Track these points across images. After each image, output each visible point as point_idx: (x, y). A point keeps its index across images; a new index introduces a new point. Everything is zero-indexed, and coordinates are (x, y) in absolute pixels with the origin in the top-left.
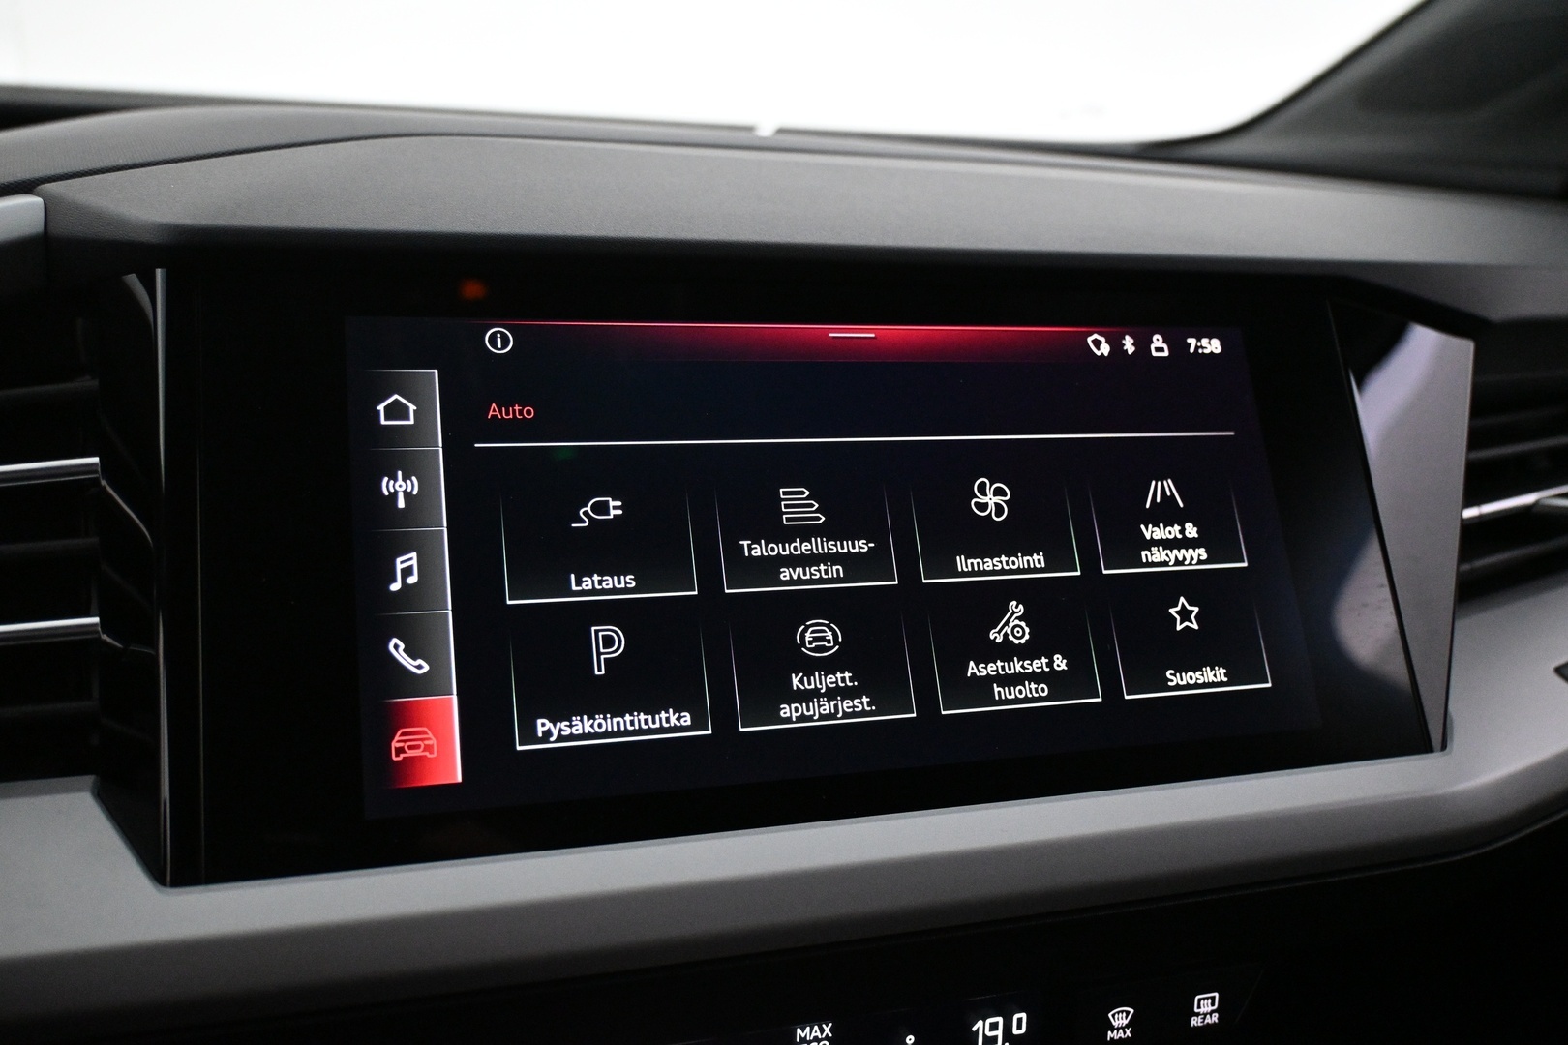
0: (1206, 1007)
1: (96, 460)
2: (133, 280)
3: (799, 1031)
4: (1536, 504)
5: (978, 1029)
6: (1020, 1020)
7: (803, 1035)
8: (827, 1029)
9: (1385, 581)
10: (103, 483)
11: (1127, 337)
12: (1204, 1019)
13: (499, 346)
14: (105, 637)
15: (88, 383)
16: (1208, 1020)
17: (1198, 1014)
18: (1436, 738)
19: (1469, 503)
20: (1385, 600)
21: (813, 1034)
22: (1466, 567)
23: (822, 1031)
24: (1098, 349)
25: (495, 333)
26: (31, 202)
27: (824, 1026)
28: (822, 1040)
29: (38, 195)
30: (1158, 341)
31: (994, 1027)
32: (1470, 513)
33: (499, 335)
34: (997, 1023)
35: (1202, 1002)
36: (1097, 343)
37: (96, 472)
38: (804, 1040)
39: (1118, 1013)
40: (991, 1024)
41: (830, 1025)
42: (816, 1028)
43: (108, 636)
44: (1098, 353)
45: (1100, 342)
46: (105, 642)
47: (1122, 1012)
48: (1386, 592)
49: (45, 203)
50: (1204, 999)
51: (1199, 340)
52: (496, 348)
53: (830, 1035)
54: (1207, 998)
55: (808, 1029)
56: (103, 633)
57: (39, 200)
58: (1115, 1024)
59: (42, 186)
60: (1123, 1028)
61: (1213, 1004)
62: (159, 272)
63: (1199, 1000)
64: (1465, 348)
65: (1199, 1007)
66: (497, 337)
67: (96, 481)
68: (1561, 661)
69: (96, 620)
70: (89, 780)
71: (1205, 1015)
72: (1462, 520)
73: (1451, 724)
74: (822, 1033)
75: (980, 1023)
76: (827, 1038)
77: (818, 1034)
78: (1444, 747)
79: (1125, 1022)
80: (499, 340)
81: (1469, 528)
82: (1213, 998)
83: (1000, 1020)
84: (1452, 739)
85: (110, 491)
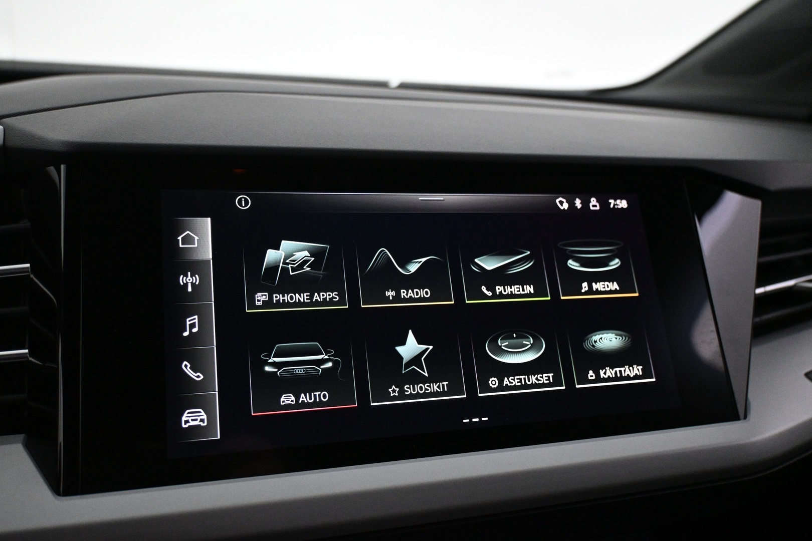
1: (28, 265)
2: (51, 170)
4: (795, 285)
9: (713, 328)
10: (32, 276)
11: (577, 199)
13: (243, 205)
14: (31, 359)
18: (741, 412)
19: (758, 286)
20: (714, 337)
22: (757, 319)
24: (562, 206)
25: (241, 198)
30: (593, 201)
32: (759, 291)
33: (243, 199)
36: (561, 203)
37: (28, 272)
43: (33, 358)
44: (562, 208)
45: (563, 202)
46: (31, 361)
49: (4, 129)
51: (615, 201)
59: (3, 120)
62: (63, 166)
64: (757, 204)
67: (29, 276)
68: (808, 370)
69: (27, 351)
70: (21, 437)
72: (755, 295)
73: (749, 404)
78: (745, 417)
80: (243, 202)
81: (759, 299)
84: (749, 412)
85: (35, 279)
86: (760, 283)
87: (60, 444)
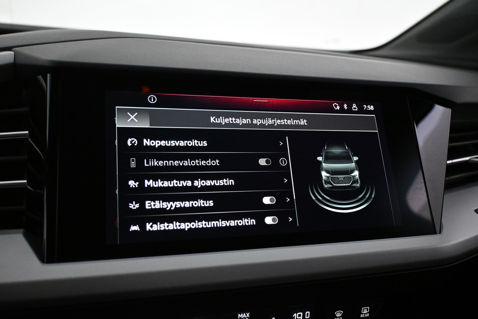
0: (365, 311)
1: (27, 132)
2: (40, 77)
3: (239, 315)
4: (470, 159)
5: (295, 316)
6: (308, 314)
7: (240, 316)
8: (248, 315)
9: (423, 181)
10: (29, 139)
11: (345, 104)
12: (365, 315)
13: (152, 101)
14: (28, 187)
15: (26, 109)
16: (366, 315)
17: (363, 314)
18: (438, 230)
19: (449, 159)
20: (423, 187)
21: (244, 316)
22: (447, 179)
23: (246, 315)
24: (336, 108)
25: (151, 97)
26: (10, 53)
27: (247, 313)
28: (246, 318)
29: (13, 52)
30: (354, 106)
31: (300, 316)
32: (449, 162)
33: (152, 97)
34: (301, 314)
35: (364, 310)
36: (336, 106)
37: (27, 136)
38: (241, 318)
39: (338, 312)
40: (298, 314)
41: (249, 313)
42: (244, 314)
43: (30, 186)
44: (336, 109)
45: (337, 106)
46: (28, 189)
47: (339, 312)
48: (423, 185)
49: (14, 54)
50: (365, 309)
51: (367, 106)
52: (151, 101)
53: (249, 317)
54: (366, 309)
55: (242, 314)
56: (28, 185)
57: (13, 53)
58: (337, 316)
59: (14, 49)
60: (339, 317)
61: (367, 311)
62: (48, 75)
63: (363, 309)
64: (449, 111)
65: (363, 311)
66: (152, 98)
67: (27, 139)
68: (476, 208)
69: (25, 181)
70: (22, 230)
71: (365, 314)
72: (447, 164)
73: (443, 226)
74: (246, 316)
75: (295, 314)
76: (248, 317)
77: (245, 316)
78: (440, 233)
79: (340, 315)
80: (152, 99)
81: (448, 166)
82: (368, 309)
83: (301, 313)
84: (443, 230)
85: (31, 142)
86: (450, 158)
87: (45, 241)
